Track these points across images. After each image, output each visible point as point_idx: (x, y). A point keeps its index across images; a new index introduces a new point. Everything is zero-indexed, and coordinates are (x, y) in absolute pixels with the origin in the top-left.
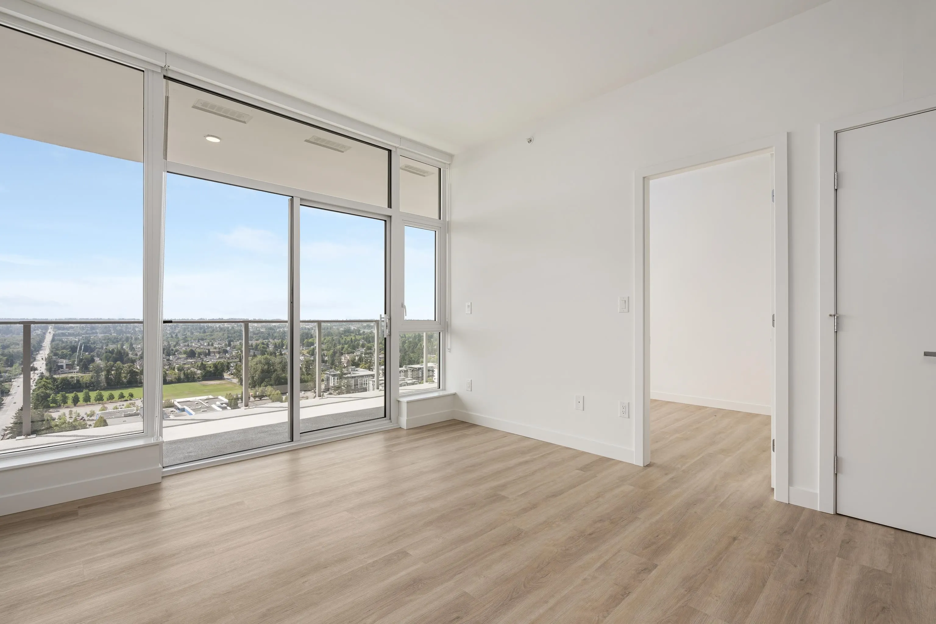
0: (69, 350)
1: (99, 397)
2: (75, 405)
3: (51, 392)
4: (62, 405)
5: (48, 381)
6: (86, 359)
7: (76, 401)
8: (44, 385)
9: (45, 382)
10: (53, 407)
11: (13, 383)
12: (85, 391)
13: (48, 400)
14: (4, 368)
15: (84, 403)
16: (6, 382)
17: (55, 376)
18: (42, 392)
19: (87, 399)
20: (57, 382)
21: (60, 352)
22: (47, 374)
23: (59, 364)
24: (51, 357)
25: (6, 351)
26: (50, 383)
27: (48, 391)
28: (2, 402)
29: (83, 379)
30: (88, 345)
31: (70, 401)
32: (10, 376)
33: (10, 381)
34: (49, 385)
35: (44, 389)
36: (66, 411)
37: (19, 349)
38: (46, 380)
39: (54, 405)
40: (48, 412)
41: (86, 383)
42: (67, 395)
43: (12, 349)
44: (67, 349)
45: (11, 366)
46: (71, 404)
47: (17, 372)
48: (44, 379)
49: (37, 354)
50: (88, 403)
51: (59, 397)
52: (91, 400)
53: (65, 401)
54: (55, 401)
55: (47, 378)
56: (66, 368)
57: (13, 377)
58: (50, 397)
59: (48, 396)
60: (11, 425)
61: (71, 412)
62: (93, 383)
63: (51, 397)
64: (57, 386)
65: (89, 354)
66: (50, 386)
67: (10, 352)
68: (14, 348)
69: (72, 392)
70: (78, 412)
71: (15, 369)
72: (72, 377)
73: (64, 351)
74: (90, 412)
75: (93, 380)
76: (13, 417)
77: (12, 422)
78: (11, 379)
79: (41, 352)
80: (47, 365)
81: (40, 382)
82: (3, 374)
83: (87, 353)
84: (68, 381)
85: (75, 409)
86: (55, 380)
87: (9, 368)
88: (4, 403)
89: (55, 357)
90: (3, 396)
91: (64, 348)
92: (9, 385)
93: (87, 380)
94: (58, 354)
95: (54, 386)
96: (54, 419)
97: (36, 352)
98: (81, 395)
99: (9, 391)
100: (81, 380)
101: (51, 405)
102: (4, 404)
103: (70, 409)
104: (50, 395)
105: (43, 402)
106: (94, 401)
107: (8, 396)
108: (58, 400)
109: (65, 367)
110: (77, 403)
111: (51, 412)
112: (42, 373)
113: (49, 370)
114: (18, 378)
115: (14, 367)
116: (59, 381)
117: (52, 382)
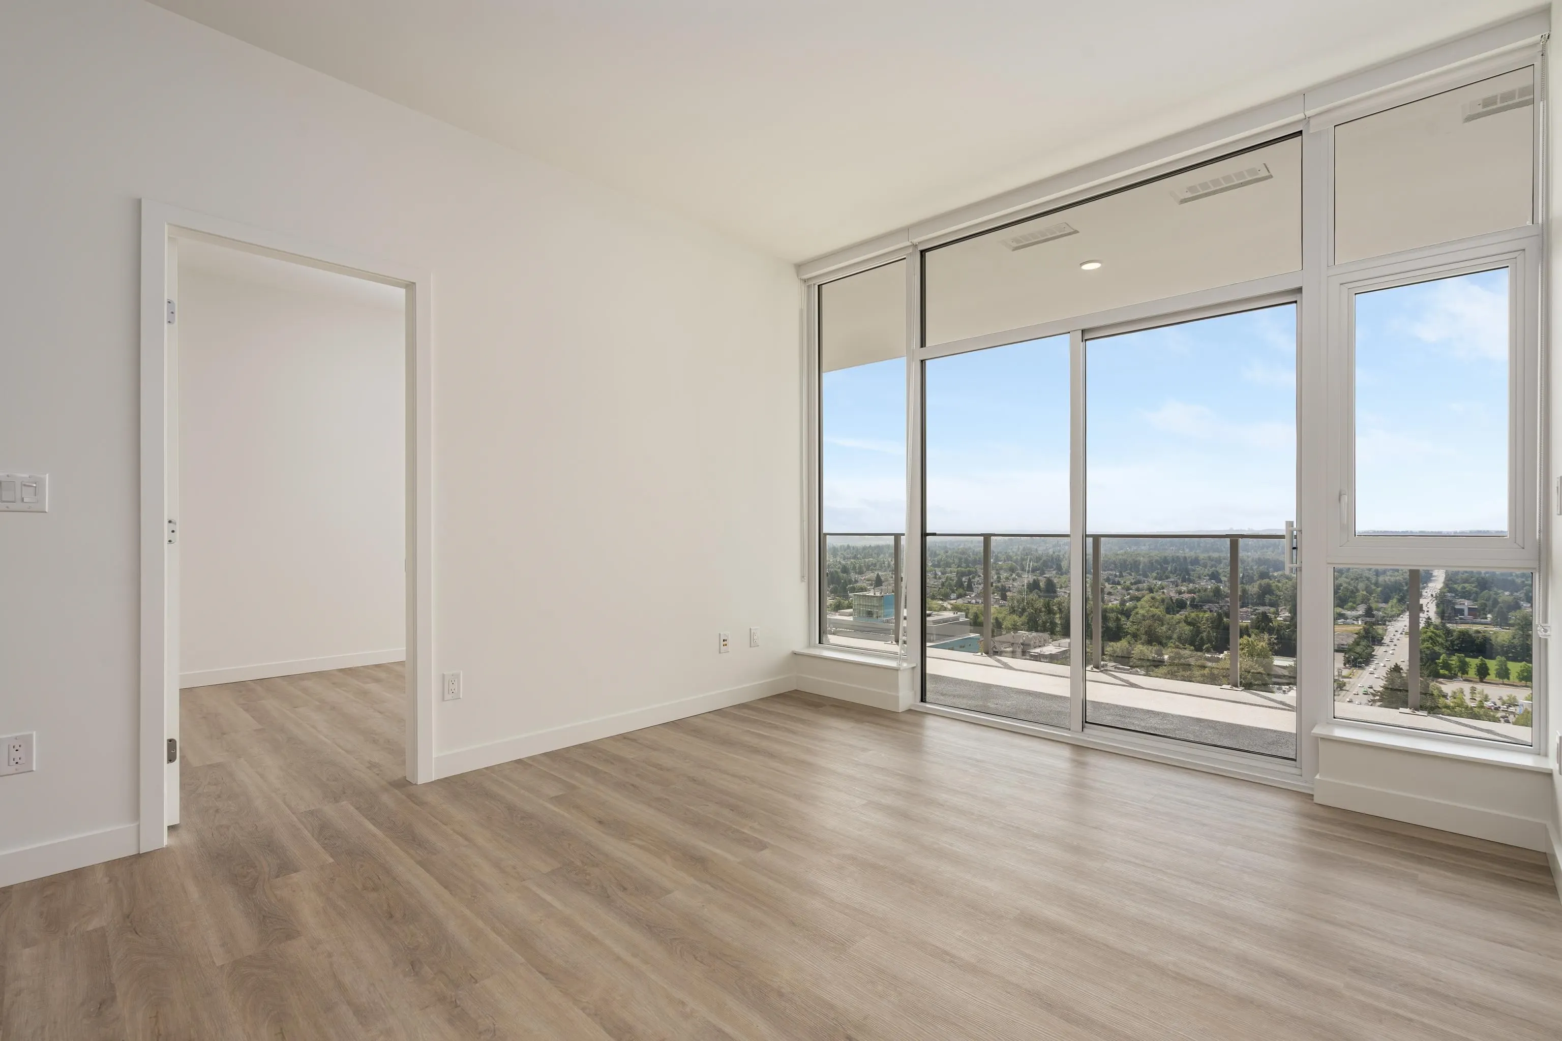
0: (1473, 585)
1: (1525, 674)
2: (1482, 681)
3: (1442, 651)
4: (1459, 674)
5: (1437, 632)
6: (1504, 602)
7: (1483, 673)
8: (1430, 638)
9: (1433, 632)
10: (1444, 677)
11: (1389, 627)
12: (1499, 658)
13: (1436, 663)
14: (1377, 604)
15: (1498, 679)
16: (1379, 624)
17: (1448, 625)
18: (1428, 648)
19: (1504, 674)
20: (1452, 636)
21: (1459, 587)
22: (1435, 620)
23: (1457, 607)
24: (1444, 593)
25: (1381, 579)
26: (1440, 636)
27: (1436, 648)
28: (1373, 653)
29: (1497, 637)
30: (1510, 578)
31: (1472, 672)
32: (1384, 617)
33: (1385, 624)
34: (1438, 639)
35: (1431, 644)
36: (1467, 687)
37: (1398, 578)
38: (1435, 631)
39: (1446, 672)
40: (1437, 682)
41: (1502, 646)
42: (1467, 659)
43: (1389, 577)
44: (1472, 583)
45: (1386, 602)
46: (1475, 676)
47: (1394, 611)
48: (1432, 628)
49: (1424, 588)
50: (1506, 681)
51: (1454, 660)
52: (1511, 677)
53: (1463, 668)
54: (1446, 666)
55: (1436, 627)
56: (1469, 615)
57: (1388, 619)
58: (1439, 659)
59: (1437, 655)
60: (1381, 689)
61: (1473, 690)
62: (1515, 647)
63: (1441, 657)
64: (1452, 642)
65: (1511, 595)
66: (1440, 640)
67: (1385, 581)
68: (1391, 576)
69: (1477, 657)
70: (1485, 692)
71: (1392, 607)
72: (1478, 632)
73: (1466, 585)
74: (1507, 698)
75: (1516, 641)
76: (1383, 678)
77: (1382, 685)
78: (1385, 621)
79: (1430, 585)
80: (1438, 606)
81: (1425, 633)
82: (1375, 612)
83: (1507, 593)
84: (1470, 636)
85: (1479, 687)
86: (1449, 632)
87: (1383, 605)
88: (1375, 655)
89: (1449, 594)
90: (1374, 645)
91: (1466, 581)
92: (1383, 629)
93: (1504, 641)
94: (1457, 591)
95: (1447, 641)
96: (1445, 696)
97: (1423, 584)
98: (1492, 665)
99: (1383, 639)
100: (1493, 638)
101: (1441, 671)
102: (1375, 657)
103: (1472, 685)
104: (1440, 654)
105: (1428, 664)
106: (1517, 681)
107: (1381, 646)
108: (1453, 666)
109: (1466, 612)
110: (1485, 677)
111: (1441, 683)
112: (1429, 618)
113: (1441, 614)
114: (1395, 621)
115: (1390, 604)
116: (1455, 634)
117: (1444, 634)
